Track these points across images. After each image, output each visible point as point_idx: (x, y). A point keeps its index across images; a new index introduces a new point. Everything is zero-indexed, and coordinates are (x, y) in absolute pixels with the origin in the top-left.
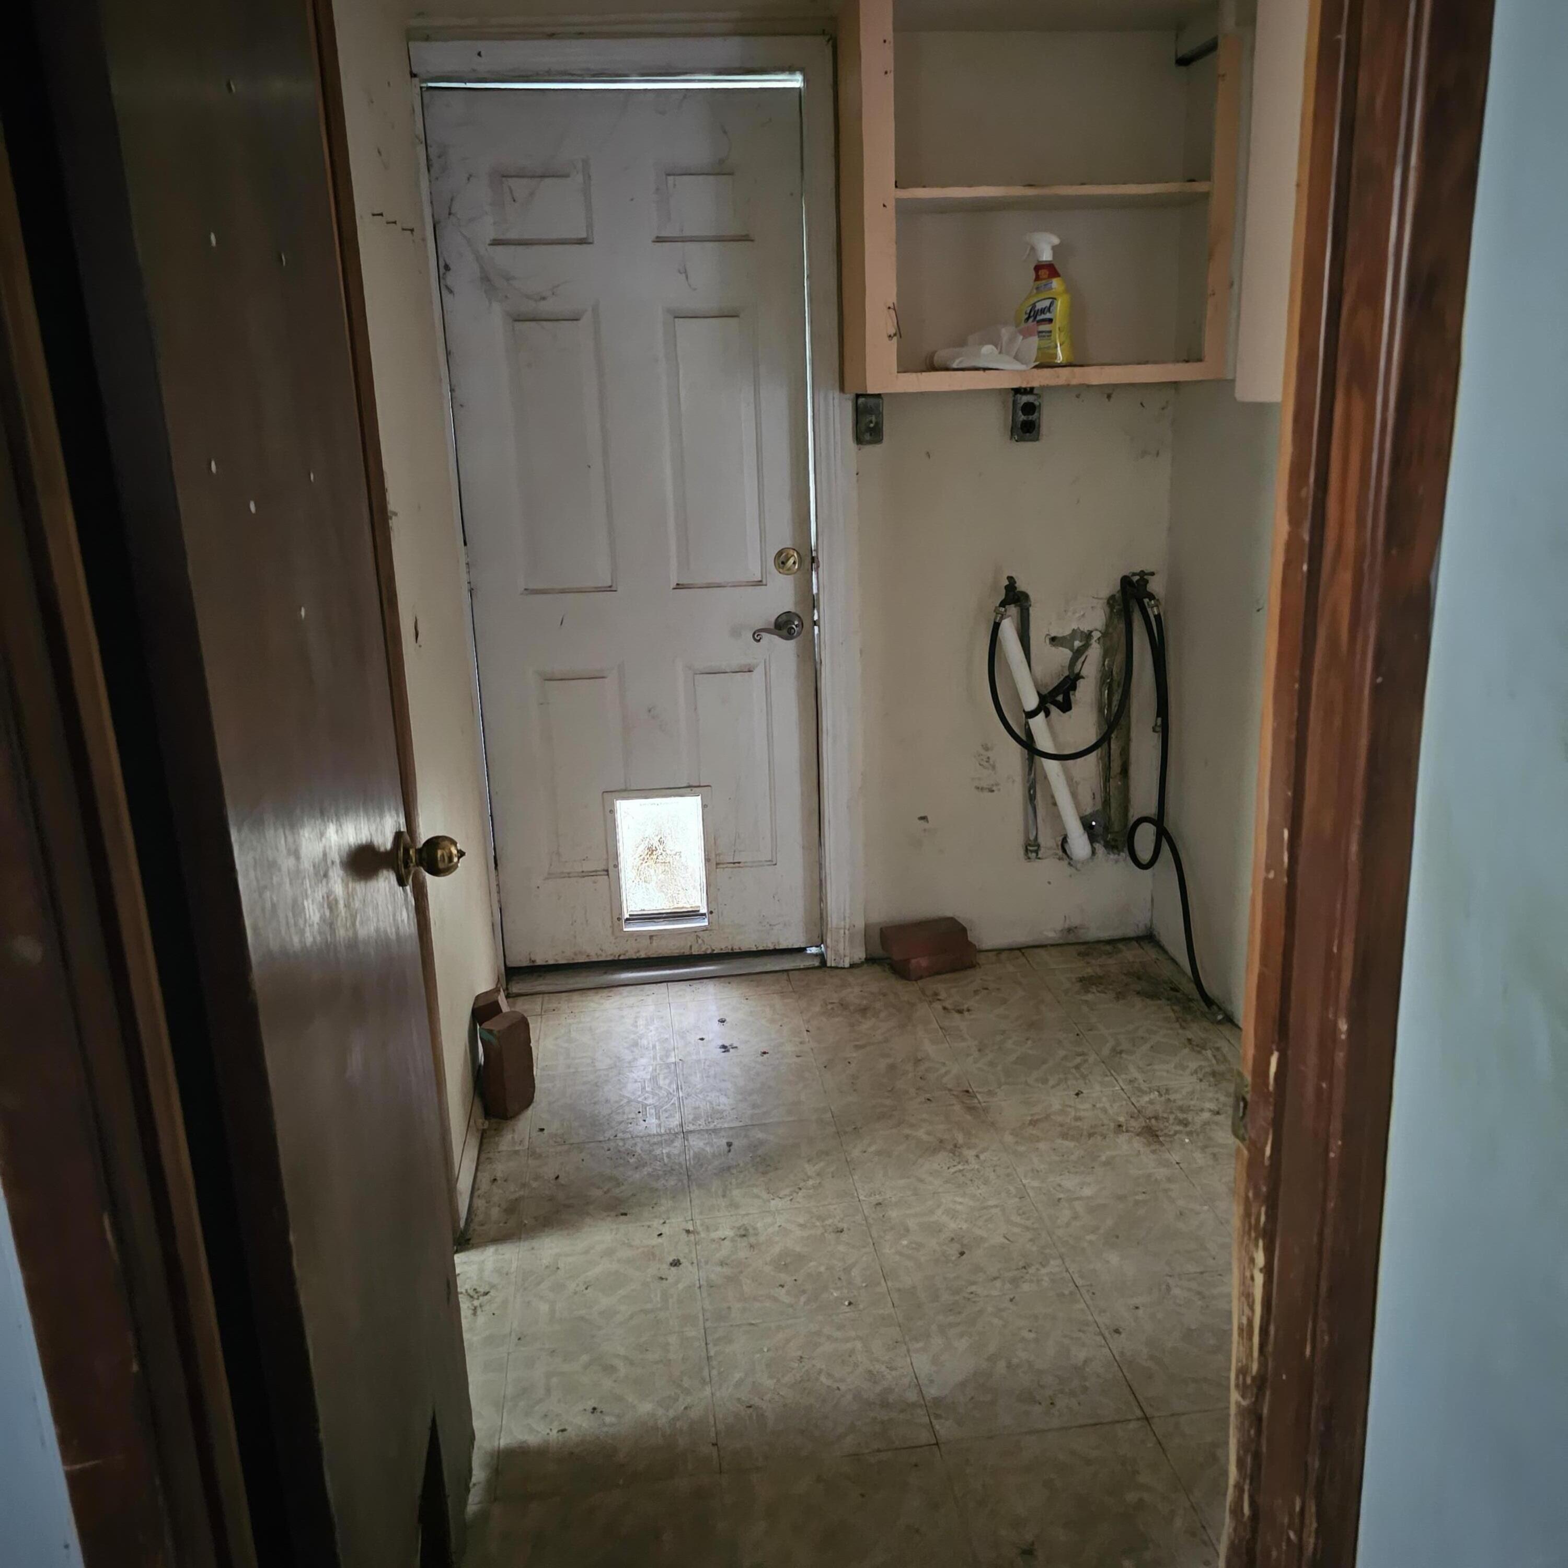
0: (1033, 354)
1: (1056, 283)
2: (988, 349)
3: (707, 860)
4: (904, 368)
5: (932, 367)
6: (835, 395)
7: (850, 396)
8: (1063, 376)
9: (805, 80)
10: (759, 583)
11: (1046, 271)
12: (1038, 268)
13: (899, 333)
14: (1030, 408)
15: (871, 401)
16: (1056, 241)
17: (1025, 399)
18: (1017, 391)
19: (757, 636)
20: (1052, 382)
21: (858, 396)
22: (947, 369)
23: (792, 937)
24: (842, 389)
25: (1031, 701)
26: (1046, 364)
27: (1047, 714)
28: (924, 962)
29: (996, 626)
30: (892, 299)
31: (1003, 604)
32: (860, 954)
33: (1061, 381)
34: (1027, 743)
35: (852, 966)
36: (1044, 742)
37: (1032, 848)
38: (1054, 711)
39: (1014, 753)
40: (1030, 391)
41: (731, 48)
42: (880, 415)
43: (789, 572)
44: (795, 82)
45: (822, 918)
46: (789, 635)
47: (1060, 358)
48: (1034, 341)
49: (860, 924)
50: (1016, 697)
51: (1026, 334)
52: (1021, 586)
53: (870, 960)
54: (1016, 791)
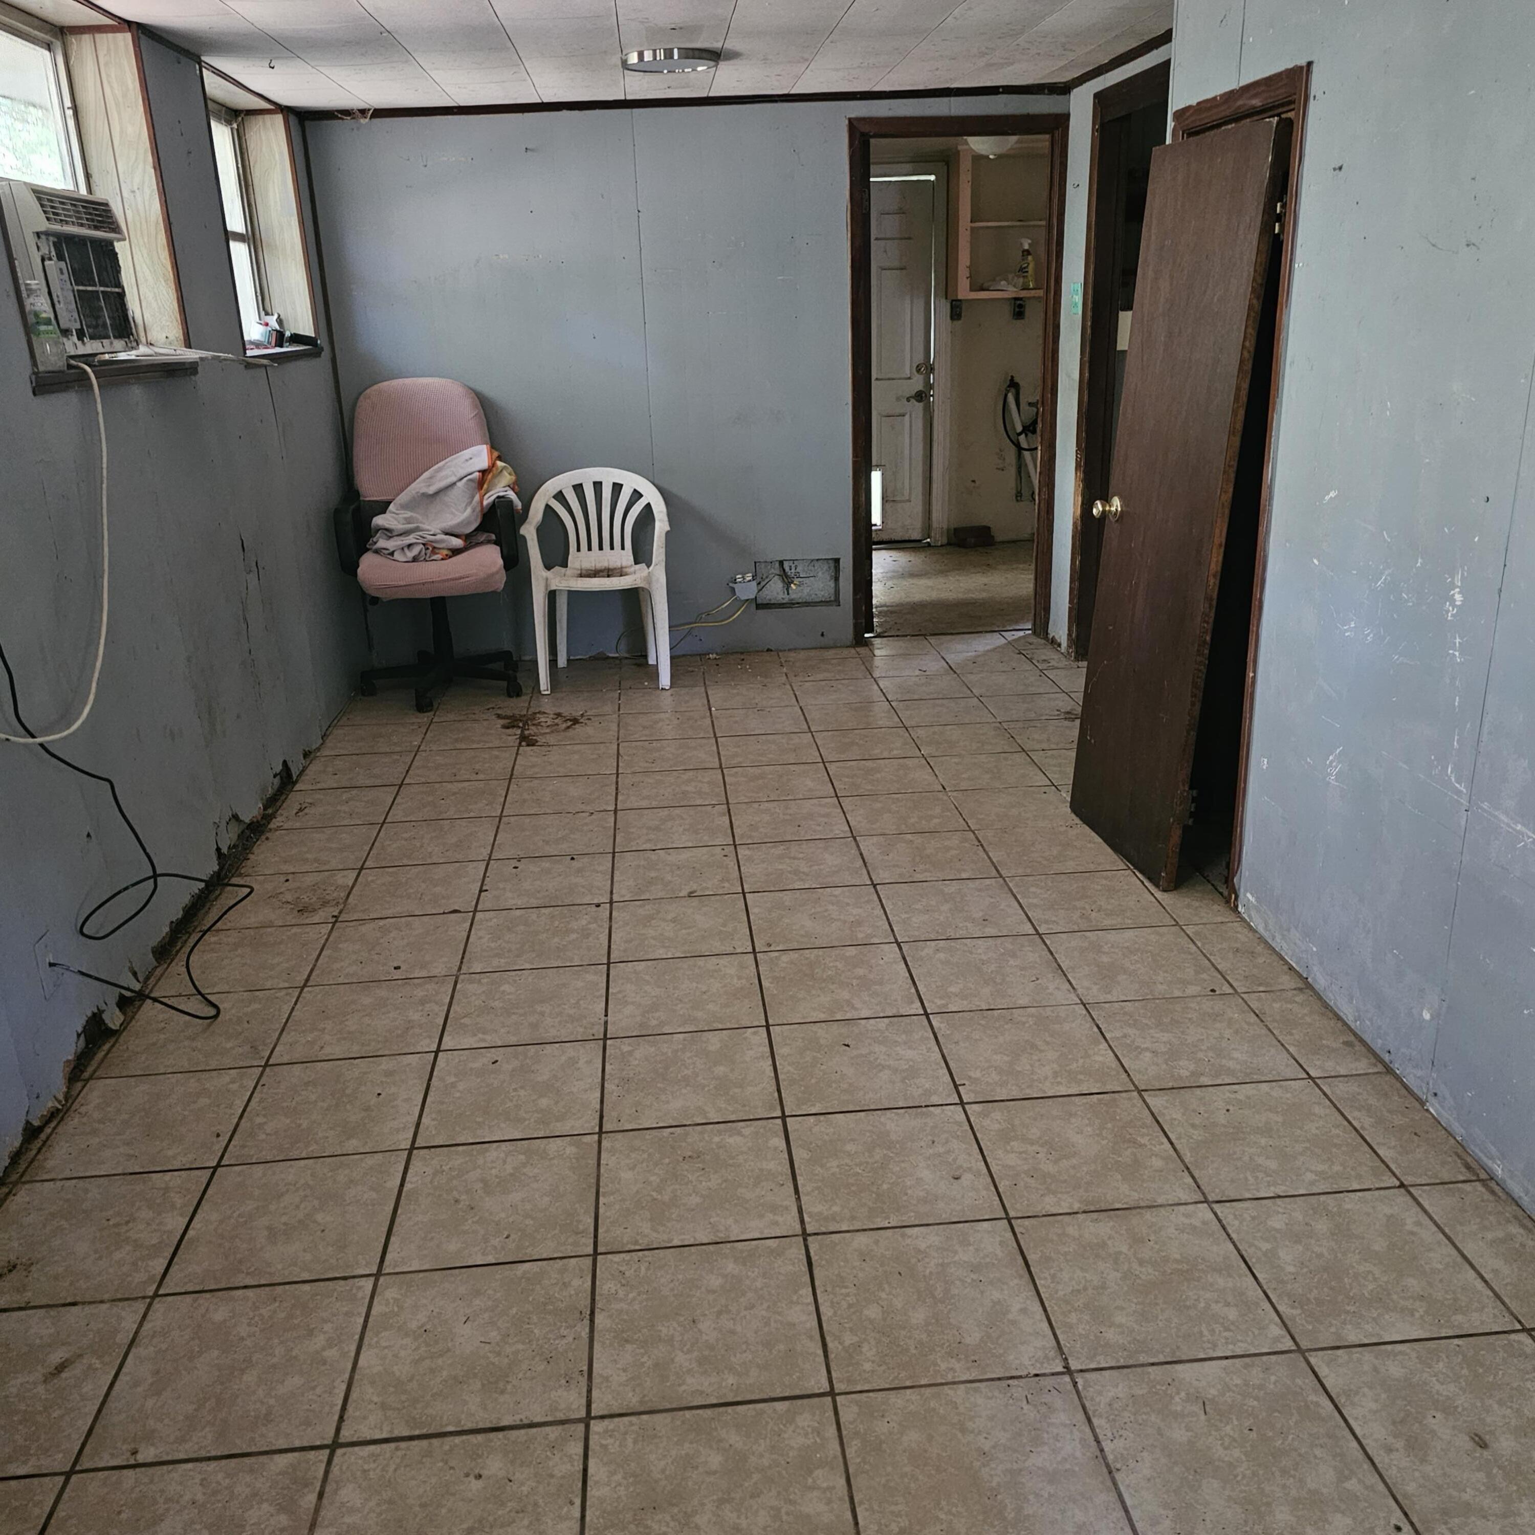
0: (1021, 284)
1: (1030, 258)
2: (1003, 283)
3: (883, 498)
4: (971, 290)
5: (982, 289)
6: (943, 301)
7: (949, 301)
8: (1033, 293)
9: (937, 179)
10: (909, 378)
11: (1028, 252)
12: (1024, 251)
13: (970, 277)
14: (1020, 306)
15: (958, 303)
16: (1030, 241)
17: (1018, 302)
18: (1016, 299)
19: (908, 400)
20: (1028, 295)
21: (953, 301)
22: (988, 290)
23: (916, 535)
24: (946, 298)
25: (1019, 428)
26: (1025, 288)
27: (1026, 435)
28: (973, 540)
29: (1006, 396)
30: (968, 264)
31: (1009, 386)
32: (945, 541)
33: (1032, 295)
34: (1017, 445)
35: (942, 546)
36: (1024, 445)
37: (1019, 495)
38: (1030, 434)
39: (1013, 449)
40: (1020, 299)
41: (909, 167)
42: (961, 309)
43: (922, 373)
44: (932, 178)
45: (929, 527)
46: (919, 401)
47: (1031, 286)
48: (1021, 280)
49: (945, 527)
50: (1014, 428)
51: (1018, 277)
52: (1017, 380)
53: (949, 544)
54: (1013, 470)
